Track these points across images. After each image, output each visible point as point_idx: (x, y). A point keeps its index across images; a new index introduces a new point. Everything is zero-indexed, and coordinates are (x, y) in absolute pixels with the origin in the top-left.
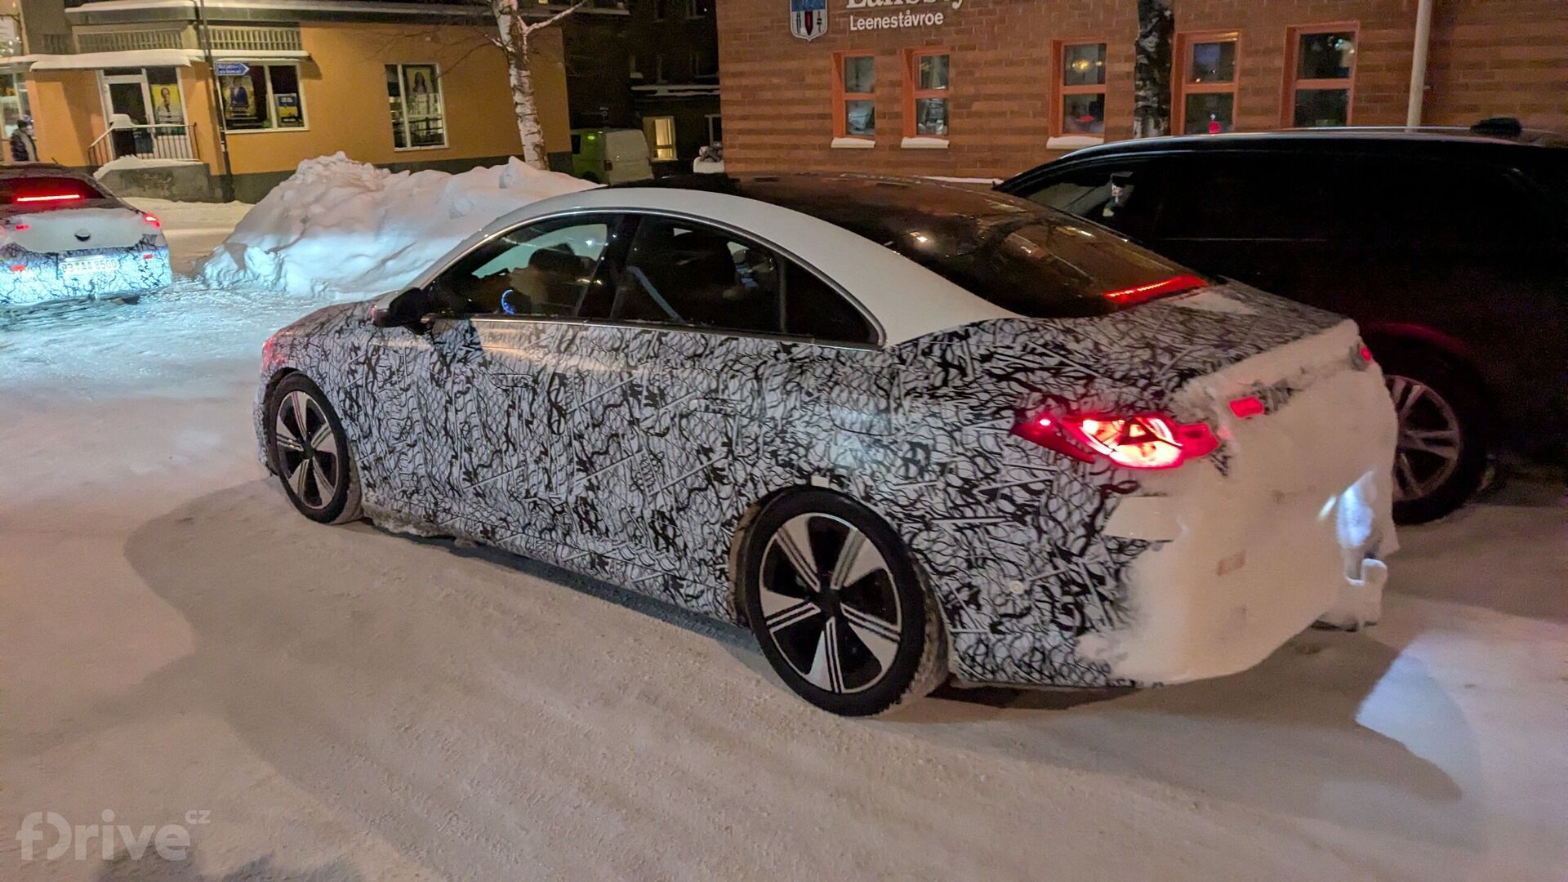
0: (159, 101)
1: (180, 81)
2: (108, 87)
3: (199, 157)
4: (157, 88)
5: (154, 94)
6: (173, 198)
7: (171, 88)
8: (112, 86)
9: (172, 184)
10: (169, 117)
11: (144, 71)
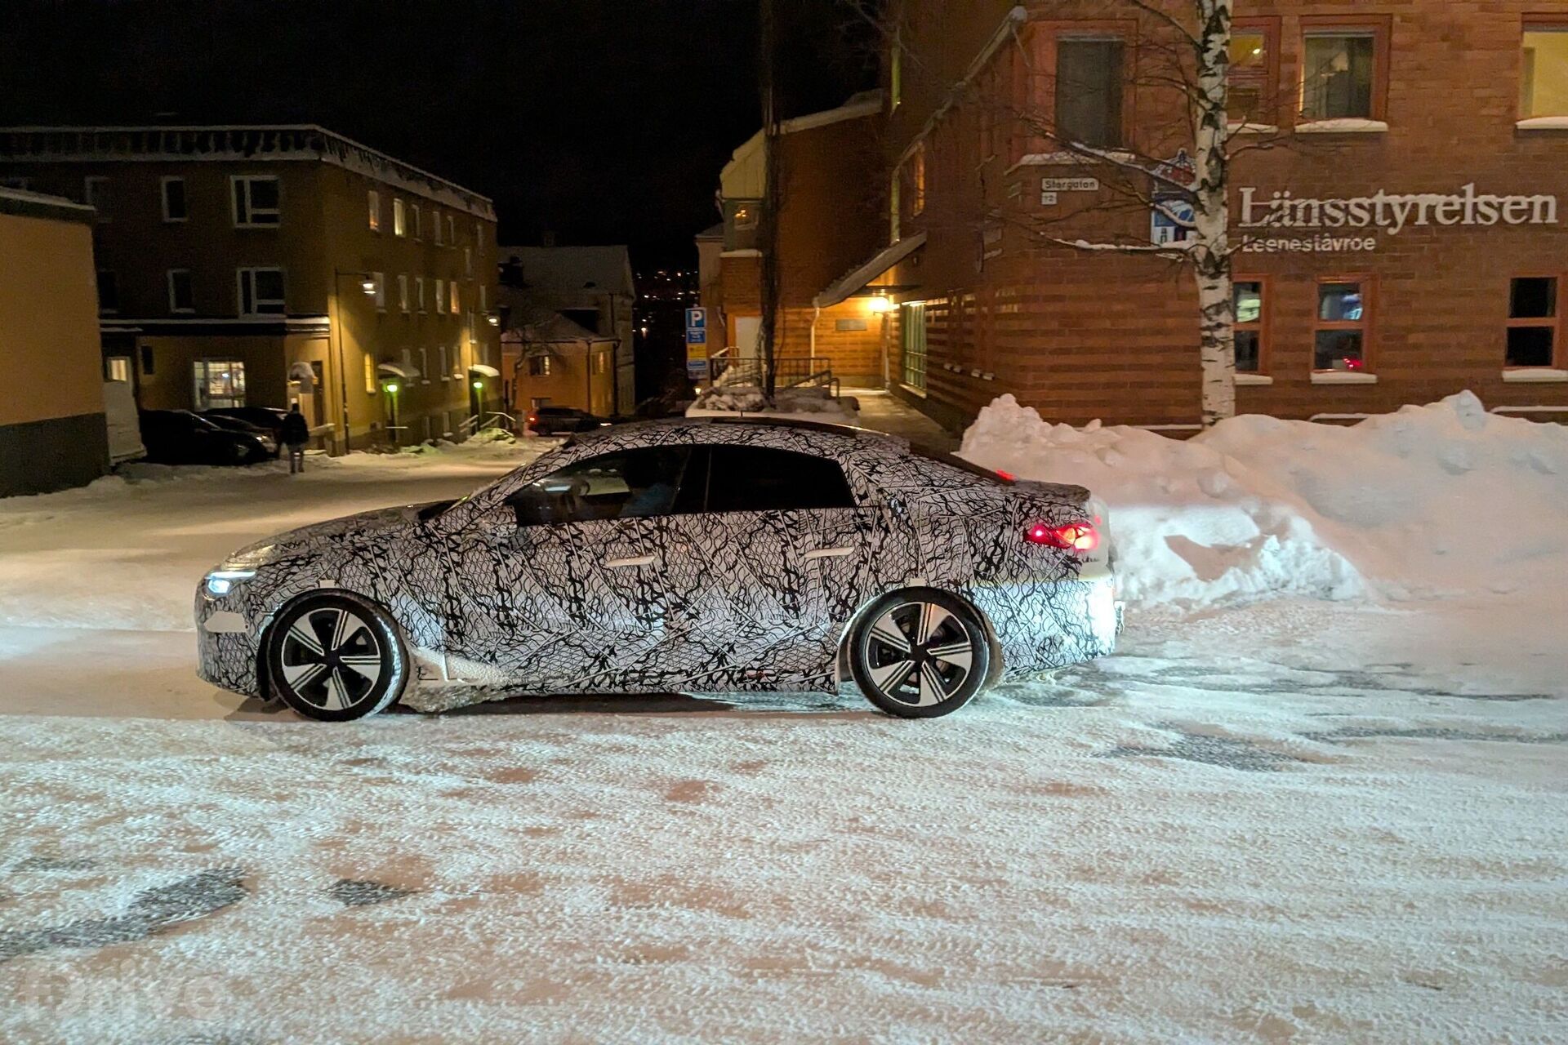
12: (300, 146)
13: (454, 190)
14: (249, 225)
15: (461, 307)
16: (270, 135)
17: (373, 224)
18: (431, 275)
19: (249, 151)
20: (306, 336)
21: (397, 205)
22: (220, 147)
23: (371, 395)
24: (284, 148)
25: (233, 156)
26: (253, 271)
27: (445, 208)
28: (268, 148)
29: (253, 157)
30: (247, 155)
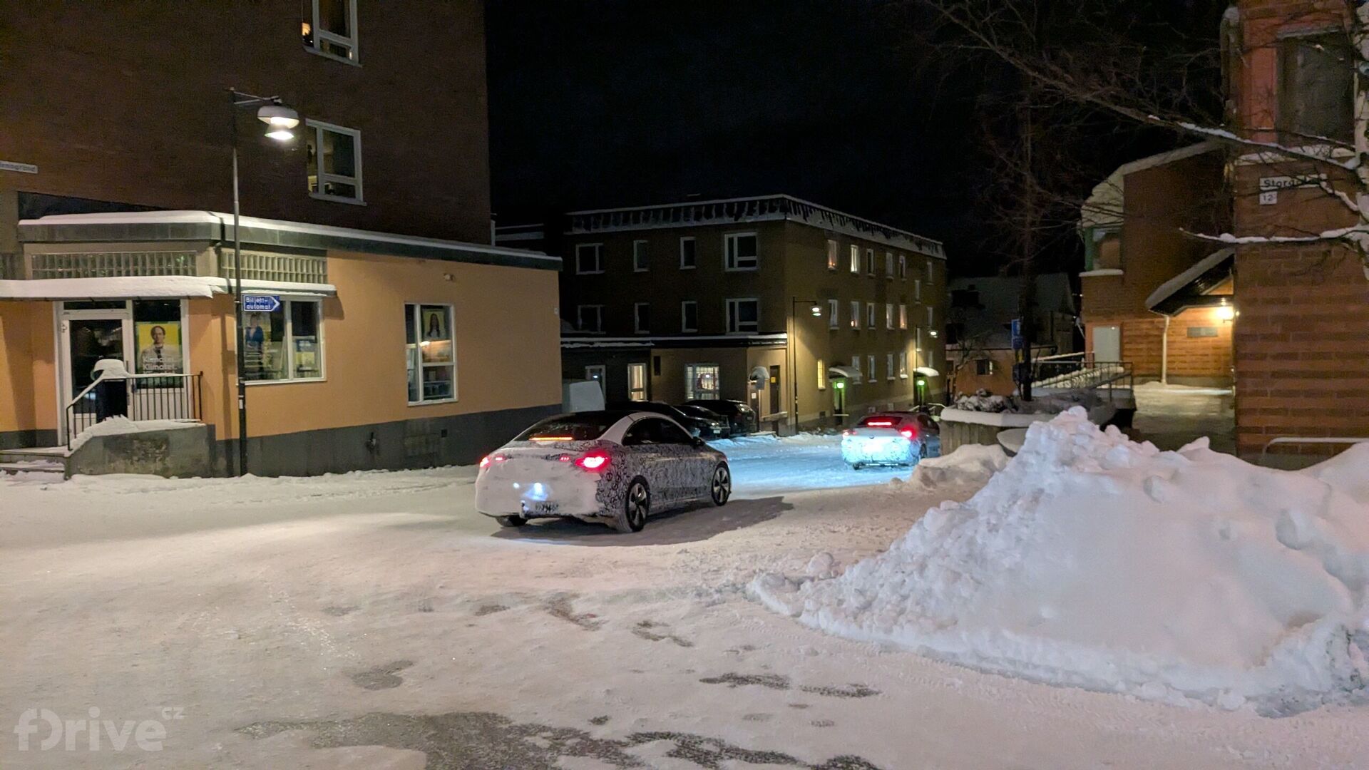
0: (147, 343)
1: (185, 320)
2: (67, 324)
3: (201, 418)
4: (145, 328)
5: (140, 334)
6: (166, 473)
7: (170, 327)
8: (75, 326)
9: (166, 454)
10: (159, 364)
11: (129, 304)
12: (772, 210)
13: (906, 237)
14: (736, 269)
15: (909, 324)
16: (752, 203)
17: (831, 264)
18: (881, 301)
19: (738, 216)
20: (767, 347)
21: (854, 251)
22: (719, 214)
23: (822, 390)
24: (762, 212)
25: (727, 220)
26: (737, 301)
27: (897, 251)
28: (750, 213)
29: (740, 221)
30: (736, 220)
